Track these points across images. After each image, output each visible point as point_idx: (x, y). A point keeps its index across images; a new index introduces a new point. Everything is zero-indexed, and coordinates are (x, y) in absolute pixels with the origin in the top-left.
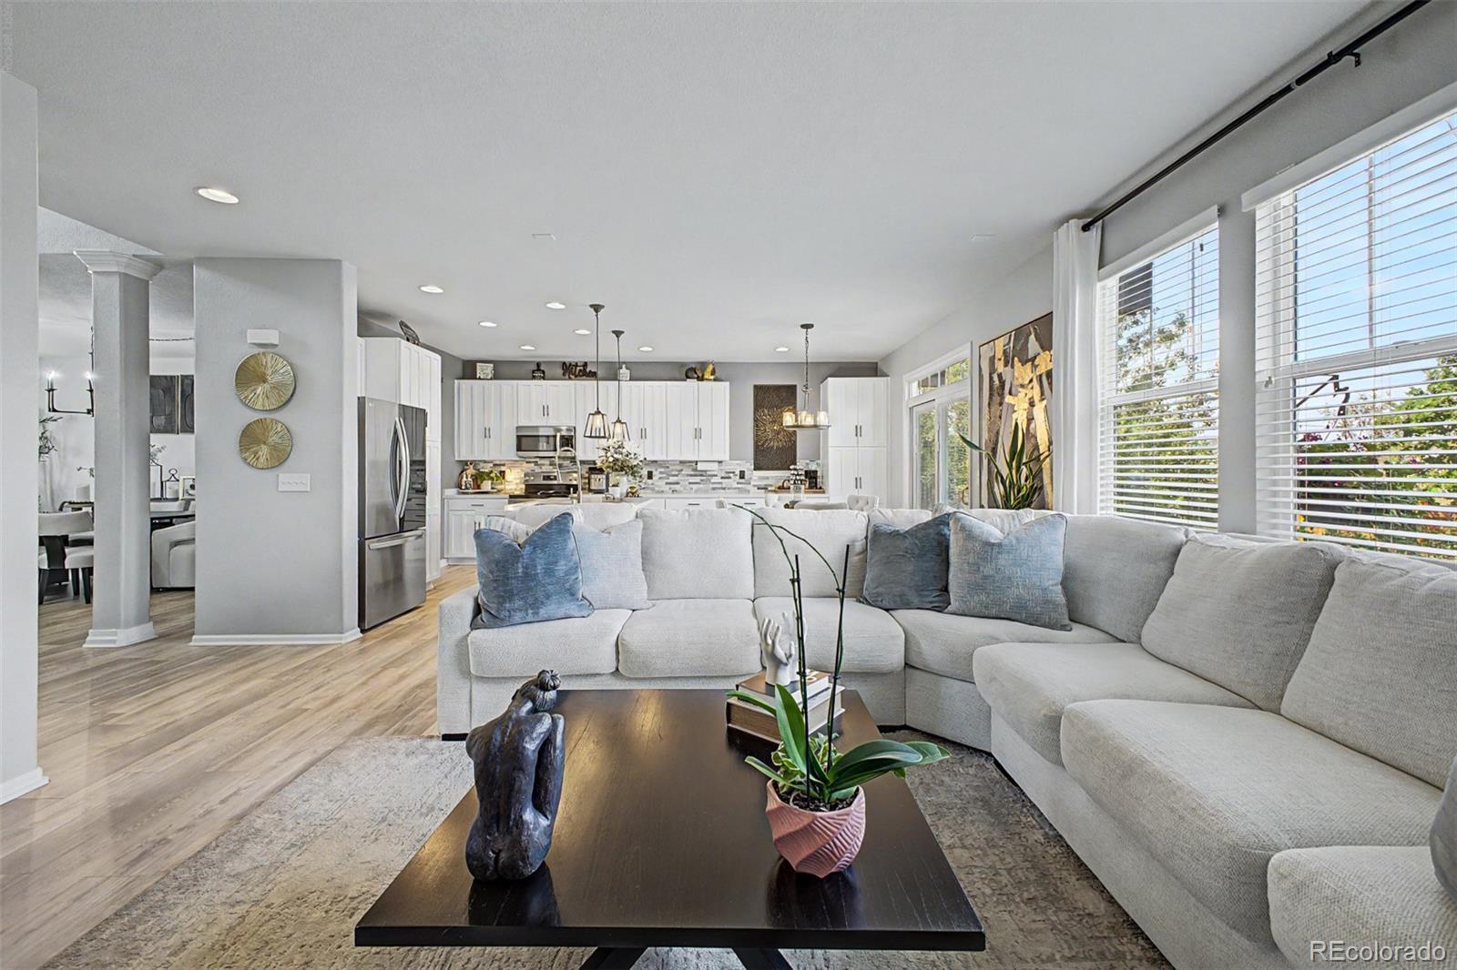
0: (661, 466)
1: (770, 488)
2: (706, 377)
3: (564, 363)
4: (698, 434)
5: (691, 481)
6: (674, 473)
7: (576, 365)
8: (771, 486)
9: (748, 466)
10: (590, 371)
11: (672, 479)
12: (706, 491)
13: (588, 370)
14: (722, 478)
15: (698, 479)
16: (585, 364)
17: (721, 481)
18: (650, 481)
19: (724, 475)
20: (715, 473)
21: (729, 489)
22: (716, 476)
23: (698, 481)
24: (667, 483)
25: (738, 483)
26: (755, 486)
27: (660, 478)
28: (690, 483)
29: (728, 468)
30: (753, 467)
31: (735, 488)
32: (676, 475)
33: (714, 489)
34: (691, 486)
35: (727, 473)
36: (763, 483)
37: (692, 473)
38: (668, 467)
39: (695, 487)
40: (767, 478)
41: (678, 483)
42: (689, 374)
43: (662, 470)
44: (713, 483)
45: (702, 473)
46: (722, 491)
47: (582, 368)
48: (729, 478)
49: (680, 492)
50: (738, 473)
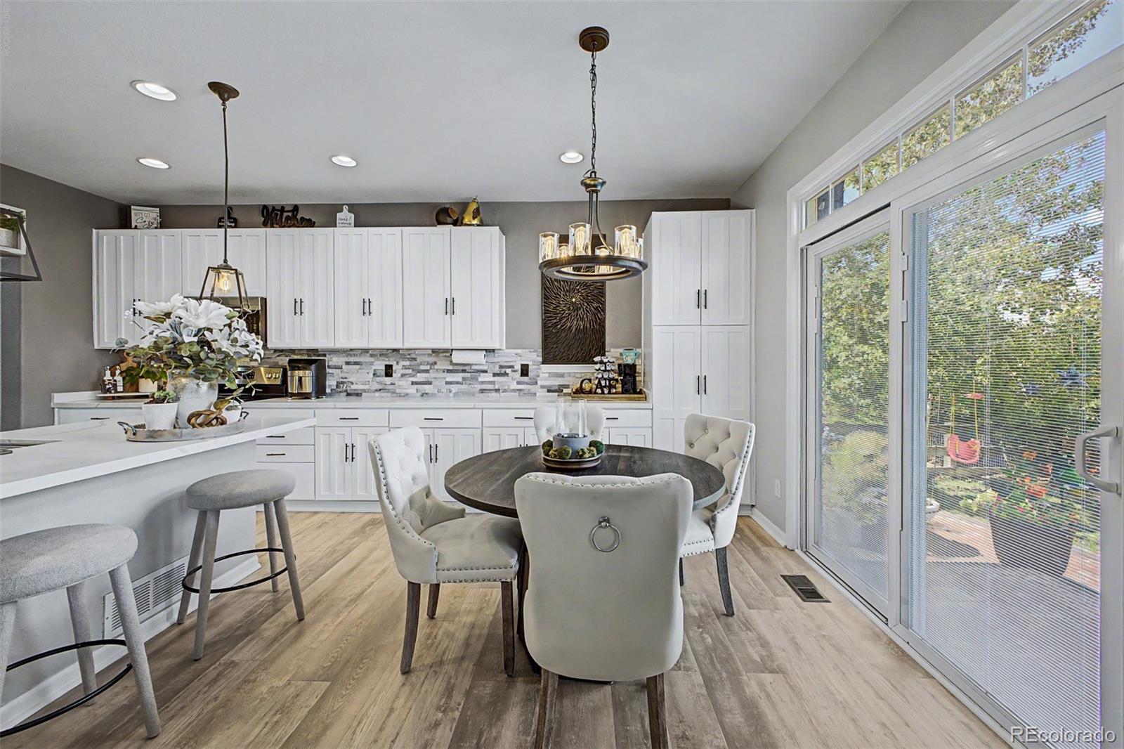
0: (404, 358)
1: (565, 391)
2: (466, 221)
3: (265, 207)
4: (450, 307)
5: (448, 380)
6: (422, 368)
7: (282, 209)
8: (567, 386)
9: (533, 357)
10: (302, 218)
11: (421, 377)
12: (471, 394)
13: (299, 217)
14: (495, 375)
15: (458, 377)
16: (296, 208)
17: (492, 379)
18: (388, 380)
19: (497, 370)
20: (485, 368)
21: (505, 391)
22: (485, 372)
23: (460, 380)
24: (413, 383)
25: (518, 383)
26: (542, 387)
27: (403, 375)
28: (447, 383)
29: (503, 360)
30: (540, 359)
31: (514, 391)
32: (427, 371)
33: (482, 391)
34: (449, 386)
35: (501, 367)
36: (556, 382)
37: (451, 368)
38: (415, 359)
39: (454, 388)
40: (562, 375)
41: (430, 383)
42: (441, 217)
43: (407, 363)
44: (483, 383)
45: (463, 368)
46: (494, 394)
47: (290, 214)
48: (506, 374)
49: (433, 395)
50: (518, 367)
